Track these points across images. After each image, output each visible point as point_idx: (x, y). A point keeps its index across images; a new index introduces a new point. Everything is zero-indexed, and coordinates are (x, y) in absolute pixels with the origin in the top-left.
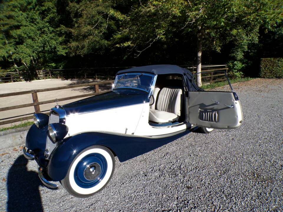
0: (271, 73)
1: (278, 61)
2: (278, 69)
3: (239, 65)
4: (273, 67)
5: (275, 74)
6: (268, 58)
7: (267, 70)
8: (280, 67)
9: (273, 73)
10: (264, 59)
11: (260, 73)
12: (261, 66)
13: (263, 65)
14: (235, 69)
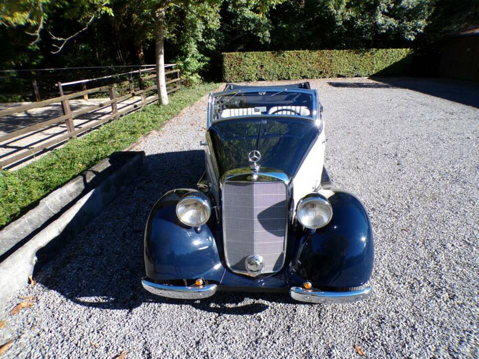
0: (238, 74)
1: (245, 56)
2: (245, 68)
3: (195, 65)
4: (240, 66)
5: (243, 76)
6: (232, 53)
7: (233, 71)
8: (248, 66)
9: (241, 75)
10: (227, 54)
11: (225, 75)
12: (225, 65)
13: (227, 63)
14: (189, 71)
